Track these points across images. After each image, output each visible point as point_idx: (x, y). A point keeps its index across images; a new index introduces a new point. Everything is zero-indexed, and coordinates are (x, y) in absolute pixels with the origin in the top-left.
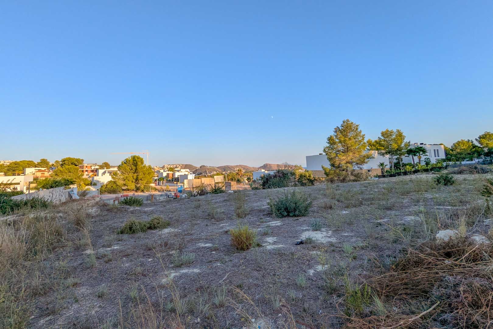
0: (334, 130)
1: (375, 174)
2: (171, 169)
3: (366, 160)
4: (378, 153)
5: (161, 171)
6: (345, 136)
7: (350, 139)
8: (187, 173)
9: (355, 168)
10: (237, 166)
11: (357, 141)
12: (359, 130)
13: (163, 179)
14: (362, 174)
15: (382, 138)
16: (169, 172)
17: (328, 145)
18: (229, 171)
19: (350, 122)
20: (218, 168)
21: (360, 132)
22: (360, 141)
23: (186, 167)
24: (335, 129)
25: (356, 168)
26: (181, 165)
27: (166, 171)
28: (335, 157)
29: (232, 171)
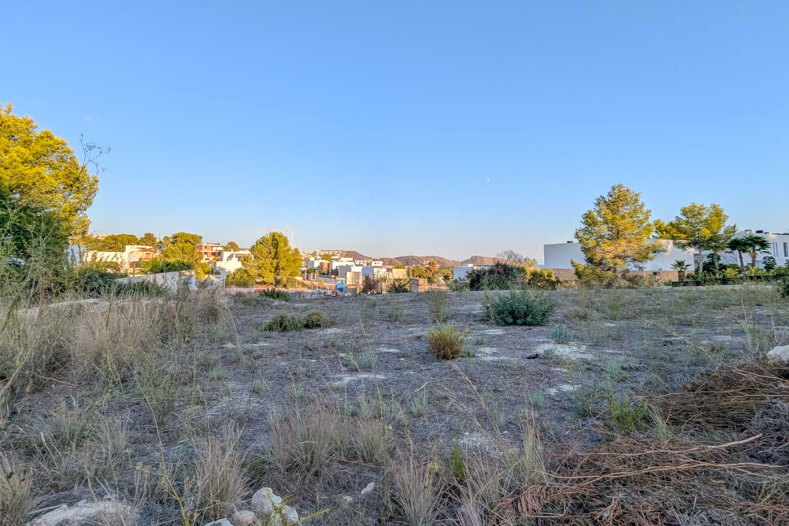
0: (595, 202)
1: (667, 280)
2: (326, 257)
3: (651, 255)
4: (674, 244)
5: (310, 258)
6: (615, 212)
7: (623, 217)
8: (350, 264)
9: (629, 267)
11: (634, 222)
12: (640, 203)
13: (315, 271)
14: (641, 277)
15: (684, 218)
16: (324, 261)
17: (583, 226)
18: (414, 265)
19: (625, 189)
20: (397, 259)
21: (642, 206)
22: (641, 222)
23: (348, 254)
24: (598, 200)
25: (632, 268)
26: (341, 252)
27: (318, 259)
28: (595, 247)
29: (418, 265)
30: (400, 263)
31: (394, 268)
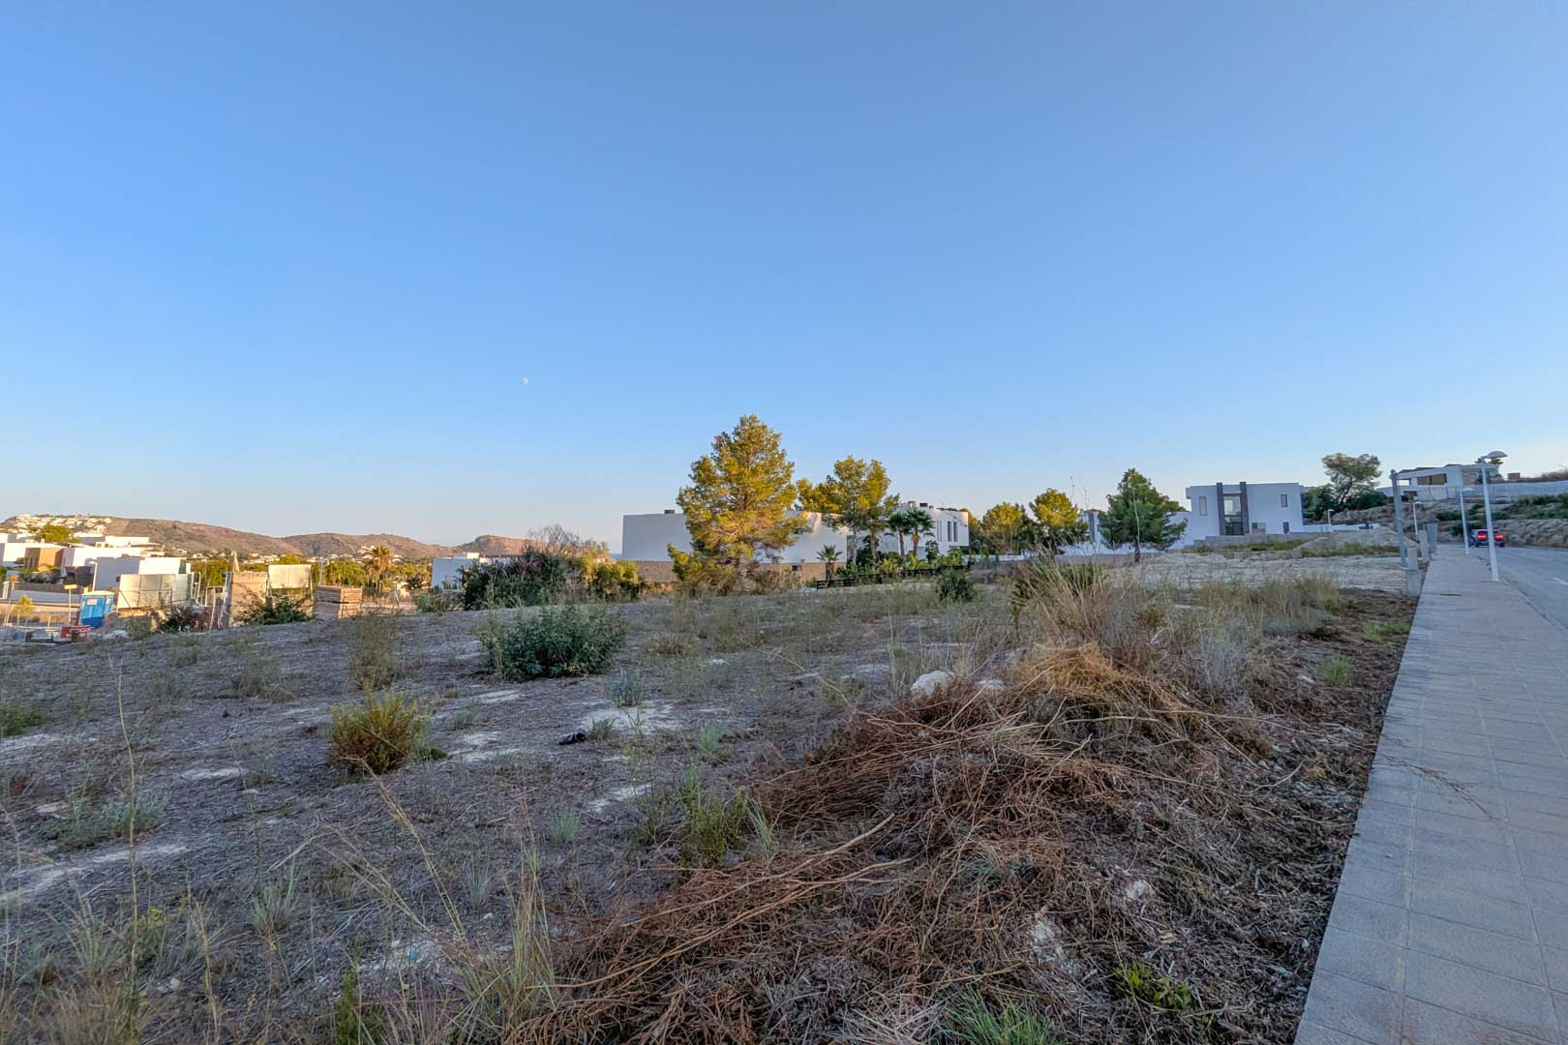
0: (715, 443)
1: (810, 579)
2: (48, 534)
3: (791, 536)
4: (823, 519)
6: (743, 462)
7: (754, 472)
8: (134, 552)
9: (758, 558)
10: (370, 538)
11: (771, 480)
12: (780, 449)
14: (776, 574)
15: (838, 480)
16: (42, 545)
17: (693, 485)
18: (334, 556)
19: (760, 424)
20: (287, 540)
21: (782, 456)
22: (780, 482)
23: (134, 527)
24: (718, 438)
25: (762, 558)
26: (108, 521)
27: (22, 540)
28: (709, 522)
29: (346, 555)
30: (297, 551)
31: (275, 563)
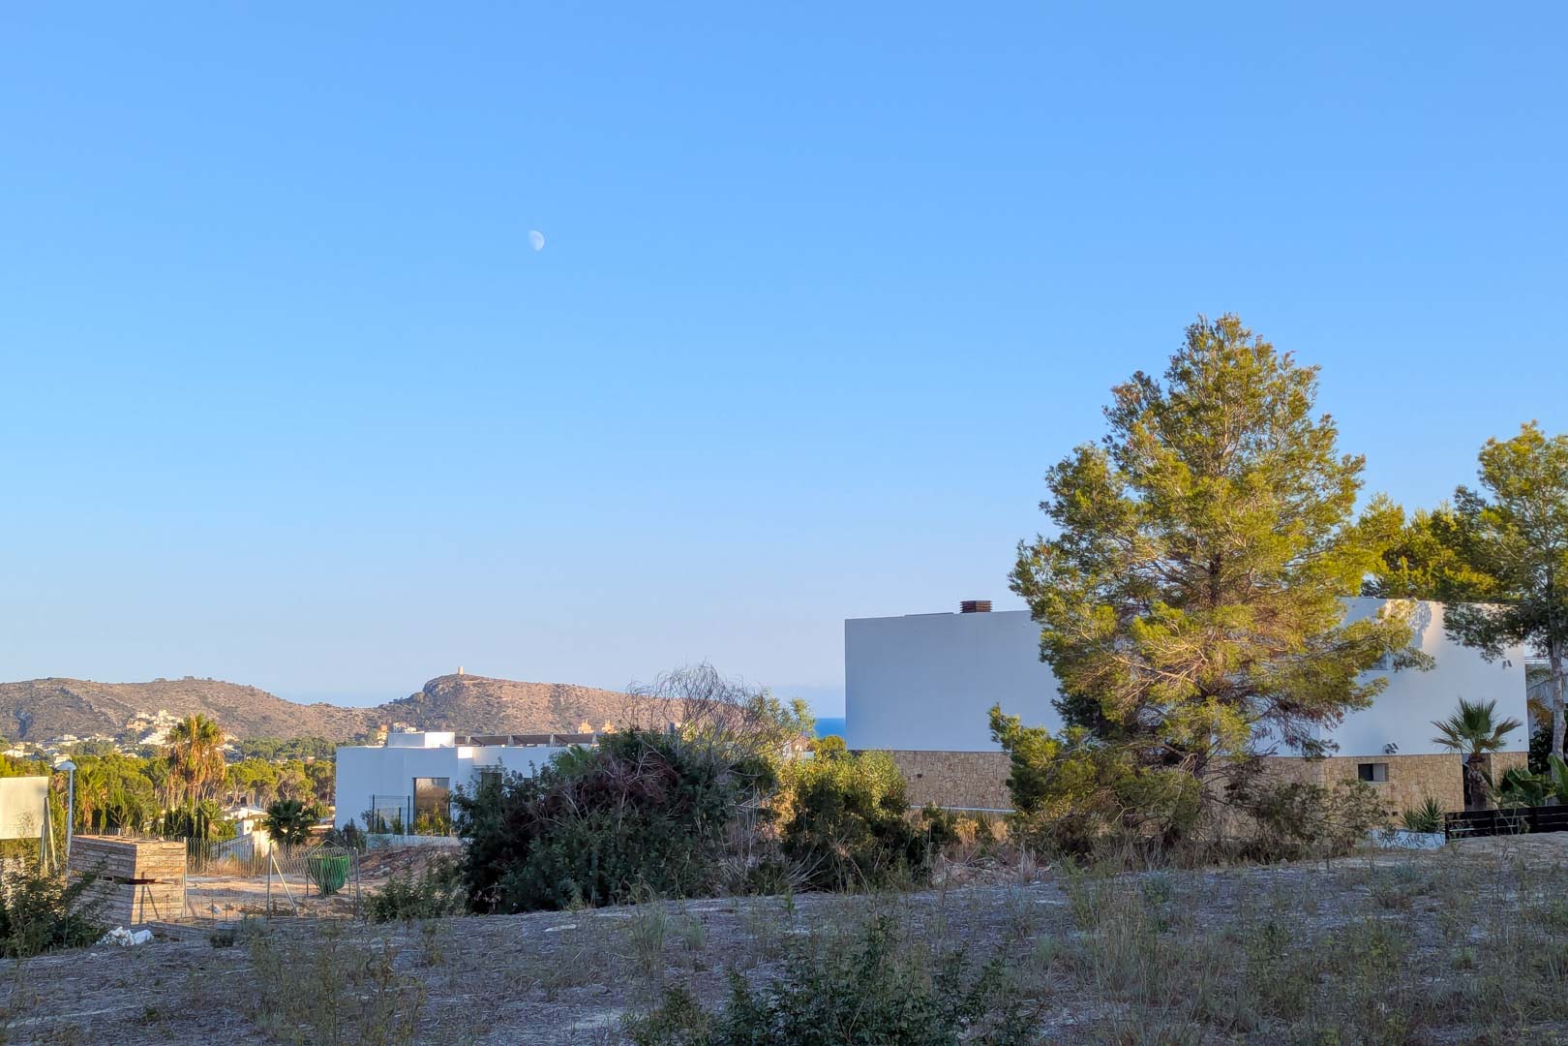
0: (1113, 406)
1: (1418, 805)
3: (1361, 680)
4: (1450, 624)
6: (1201, 461)
7: (1243, 488)
9: (1262, 746)
10: (157, 691)
11: (1291, 513)
12: (1314, 417)
14: (1315, 793)
15: (1489, 496)
17: (1054, 531)
18: (69, 740)
19: (1250, 344)
21: (1326, 434)
22: (1321, 515)
24: (1123, 392)
25: (1272, 741)
28: (1108, 639)
29: (99, 737)
